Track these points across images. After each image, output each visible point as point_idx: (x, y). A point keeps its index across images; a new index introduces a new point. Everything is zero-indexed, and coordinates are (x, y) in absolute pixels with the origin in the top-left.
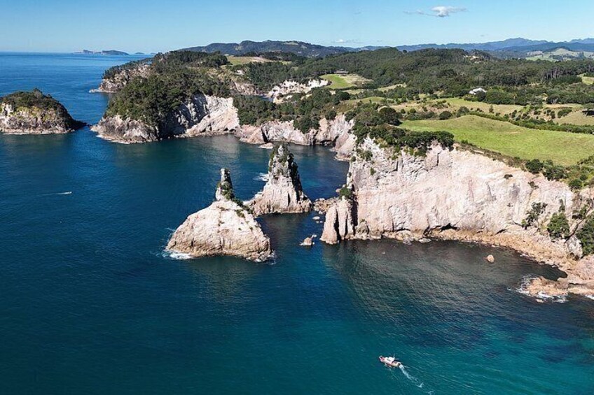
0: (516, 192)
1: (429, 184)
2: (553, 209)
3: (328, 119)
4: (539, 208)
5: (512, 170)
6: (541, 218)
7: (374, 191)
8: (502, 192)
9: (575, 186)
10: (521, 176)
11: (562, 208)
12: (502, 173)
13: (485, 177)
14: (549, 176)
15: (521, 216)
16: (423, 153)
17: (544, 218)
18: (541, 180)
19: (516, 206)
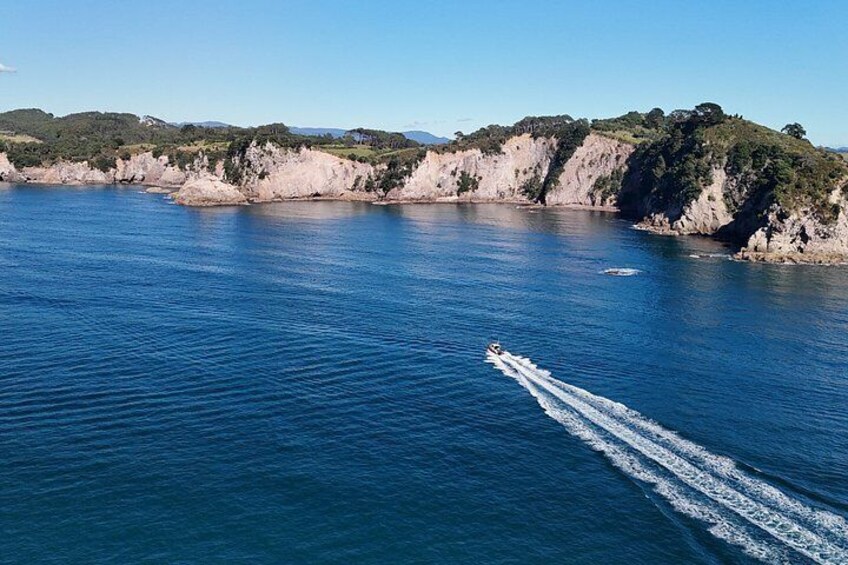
0: (347, 171)
1: (304, 171)
2: (365, 178)
3: (123, 159)
4: (359, 178)
5: (342, 160)
6: (360, 182)
7: (277, 174)
8: (340, 172)
9: (373, 164)
10: (347, 163)
11: (369, 177)
12: (337, 162)
13: (330, 165)
14: (360, 161)
15: (350, 185)
16: (298, 151)
17: (362, 184)
18: (357, 164)
19: (348, 178)
